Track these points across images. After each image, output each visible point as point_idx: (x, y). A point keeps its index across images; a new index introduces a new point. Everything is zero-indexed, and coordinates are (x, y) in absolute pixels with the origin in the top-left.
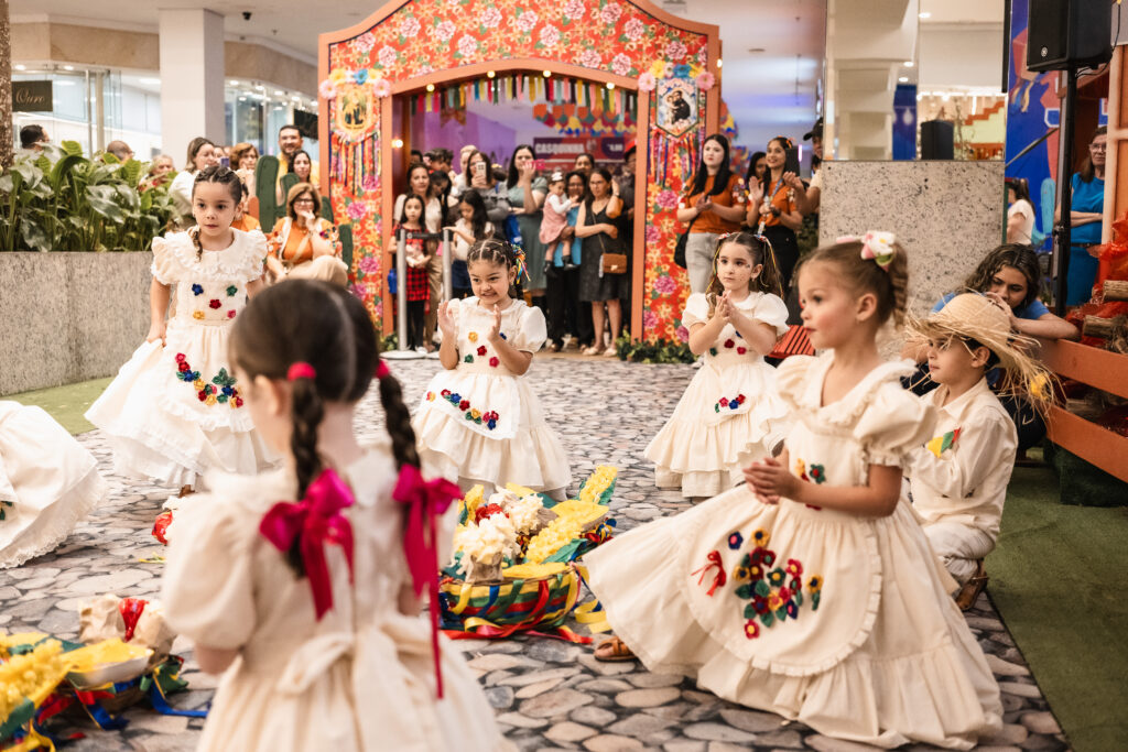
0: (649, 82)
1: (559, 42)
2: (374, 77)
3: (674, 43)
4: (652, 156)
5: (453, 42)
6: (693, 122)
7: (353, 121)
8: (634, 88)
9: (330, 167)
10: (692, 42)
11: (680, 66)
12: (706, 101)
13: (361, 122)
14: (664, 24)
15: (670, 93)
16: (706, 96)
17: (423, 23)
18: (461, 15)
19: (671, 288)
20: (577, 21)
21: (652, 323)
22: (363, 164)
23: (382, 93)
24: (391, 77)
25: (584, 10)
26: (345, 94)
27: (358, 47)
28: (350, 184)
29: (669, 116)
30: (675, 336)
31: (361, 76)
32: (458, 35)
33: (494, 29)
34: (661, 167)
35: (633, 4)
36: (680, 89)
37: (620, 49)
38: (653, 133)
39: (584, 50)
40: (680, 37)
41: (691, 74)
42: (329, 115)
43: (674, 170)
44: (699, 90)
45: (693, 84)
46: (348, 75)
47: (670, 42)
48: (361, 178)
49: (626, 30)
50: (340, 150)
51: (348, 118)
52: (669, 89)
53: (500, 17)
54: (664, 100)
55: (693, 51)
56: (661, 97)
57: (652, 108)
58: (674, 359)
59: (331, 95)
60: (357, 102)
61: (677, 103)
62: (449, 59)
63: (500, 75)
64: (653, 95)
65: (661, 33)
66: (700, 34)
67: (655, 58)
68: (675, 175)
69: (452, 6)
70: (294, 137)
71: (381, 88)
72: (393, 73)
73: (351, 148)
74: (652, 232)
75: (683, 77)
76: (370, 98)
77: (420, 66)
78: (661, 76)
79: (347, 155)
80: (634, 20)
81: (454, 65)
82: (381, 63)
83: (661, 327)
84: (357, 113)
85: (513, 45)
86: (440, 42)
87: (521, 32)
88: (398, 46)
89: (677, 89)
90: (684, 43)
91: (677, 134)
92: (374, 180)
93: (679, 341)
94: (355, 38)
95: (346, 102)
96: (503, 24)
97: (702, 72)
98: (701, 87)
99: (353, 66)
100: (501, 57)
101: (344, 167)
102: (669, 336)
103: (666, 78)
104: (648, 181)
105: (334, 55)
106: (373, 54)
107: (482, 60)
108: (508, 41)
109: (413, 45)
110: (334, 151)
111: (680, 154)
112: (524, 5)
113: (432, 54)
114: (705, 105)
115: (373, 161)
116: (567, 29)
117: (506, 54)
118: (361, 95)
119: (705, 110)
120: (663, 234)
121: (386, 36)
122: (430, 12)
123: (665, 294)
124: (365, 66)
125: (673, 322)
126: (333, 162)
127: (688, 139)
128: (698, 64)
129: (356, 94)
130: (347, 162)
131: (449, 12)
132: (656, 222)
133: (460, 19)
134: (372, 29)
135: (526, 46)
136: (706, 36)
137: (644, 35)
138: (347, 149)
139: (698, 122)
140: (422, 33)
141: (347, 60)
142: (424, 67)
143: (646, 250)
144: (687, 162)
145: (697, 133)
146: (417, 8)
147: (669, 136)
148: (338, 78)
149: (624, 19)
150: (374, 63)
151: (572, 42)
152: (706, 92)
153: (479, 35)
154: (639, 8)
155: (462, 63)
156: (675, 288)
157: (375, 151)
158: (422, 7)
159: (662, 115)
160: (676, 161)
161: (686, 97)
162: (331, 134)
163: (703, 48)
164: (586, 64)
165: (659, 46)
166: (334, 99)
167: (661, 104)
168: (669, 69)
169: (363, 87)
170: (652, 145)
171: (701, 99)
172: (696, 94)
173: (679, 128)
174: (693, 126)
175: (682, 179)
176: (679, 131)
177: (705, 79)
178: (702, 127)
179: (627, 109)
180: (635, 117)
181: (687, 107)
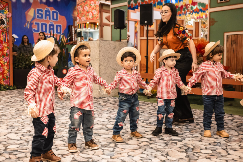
6: (6, 26)
10: (4, 4)
16: (9, 19)
19: (1, 70)
36: (2, 16)
41: (5, 13)
44: (7, 17)
58: (5, 89)
61: (1, 20)
66: (6, 2)
75: (2, 13)
90: (2, 4)
91: (1, 28)
93: (4, 84)
97: (7, 12)
98: (8, 16)
102: (2, 83)
111: (3, 34)
114: (9, 21)
119: (9, 23)
125: (3, 79)
127: (4, 30)
128: (7, 10)
136: (8, 3)
139: (7, 26)
144: (5, 36)
145: (7, 28)
152: (9, 18)
156: (3, 70)
161: (3, 19)
163: (7, 6)
171: (7, 20)
172: (6, 18)
173: (2, 27)
174: (6, 27)
175: (3, 41)
176: (2, 28)
177: (9, 14)
178: (8, 27)
181: (4, 21)
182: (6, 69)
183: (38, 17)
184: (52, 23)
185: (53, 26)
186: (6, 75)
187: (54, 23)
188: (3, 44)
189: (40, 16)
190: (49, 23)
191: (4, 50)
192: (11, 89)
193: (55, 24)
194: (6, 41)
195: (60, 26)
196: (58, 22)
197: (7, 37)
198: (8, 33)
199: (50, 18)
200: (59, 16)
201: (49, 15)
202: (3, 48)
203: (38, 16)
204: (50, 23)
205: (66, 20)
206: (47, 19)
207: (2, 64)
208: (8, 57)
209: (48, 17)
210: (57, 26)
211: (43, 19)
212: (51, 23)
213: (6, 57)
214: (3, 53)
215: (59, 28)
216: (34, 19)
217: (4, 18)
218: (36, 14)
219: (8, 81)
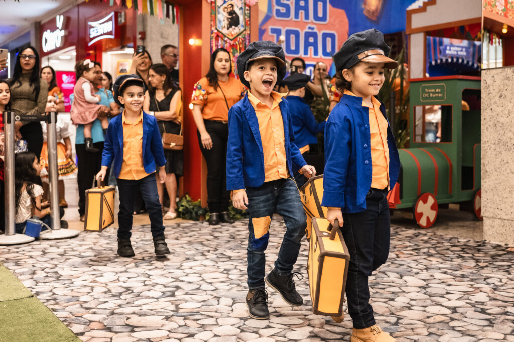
6: (242, 29)
12: (250, 13)
15: (225, 5)
16: (250, 10)
29: (225, 23)
36: (232, 3)
38: (214, 35)
44: (246, 4)
54: (221, 10)
56: (219, 7)
57: (213, 15)
61: (230, 13)
64: (213, 5)
89: (230, 2)
91: (231, 37)
98: (248, 2)
111: (234, 53)
114: (250, 17)
119: (250, 20)
127: (238, 41)
139: (245, 30)
145: (245, 38)
147: (226, 39)
152: (249, 7)
159: (220, 21)
161: (237, 9)
167: (219, 13)
171: (247, 12)
172: (243, 7)
173: (233, 33)
174: (242, 32)
176: (232, 35)
178: (248, 34)
179: (168, 15)
180: (173, 22)
181: (238, 17)
183: (278, 13)
184: (313, 28)
185: (314, 35)
187: (317, 28)
189: (283, 10)
190: (305, 28)
193: (320, 31)
195: (332, 36)
196: (327, 26)
199: (307, 17)
200: (330, 10)
201: (306, 8)
203: (278, 11)
204: (307, 30)
205: (346, 20)
206: (299, 19)
209: (302, 13)
210: (325, 36)
211: (291, 19)
212: (310, 28)
215: (329, 40)
216: (267, 18)
217: (238, 7)
218: (274, 6)
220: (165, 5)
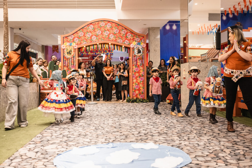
0: (132, 46)
1: (114, 37)
2: (74, 44)
3: (137, 38)
4: (134, 61)
5: (91, 37)
6: (142, 54)
7: (69, 54)
8: (129, 47)
9: (64, 63)
10: (141, 38)
11: (139, 43)
13: (71, 54)
14: (135, 34)
15: (137, 48)
17: (84, 33)
18: (93, 32)
20: (117, 33)
21: (135, 95)
22: (71, 63)
23: (76, 48)
24: (77, 44)
25: (119, 31)
26: (66, 48)
27: (70, 38)
28: (68, 67)
29: (137, 52)
30: (139, 97)
31: (71, 44)
32: (92, 36)
33: (100, 35)
34: (135, 63)
35: (129, 30)
36: (139, 47)
37: (126, 39)
38: (133, 56)
39: (119, 39)
40: (138, 37)
41: (141, 44)
42: (63, 52)
43: (138, 63)
44: (143, 47)
45: (141, 46)
46: (68, 44)
47: (136, 38)
48: (71, 65)
49: (127, 35)
50: (66, 60)
51: (68, 53)
52: (137, 47)
53: (101, 32)
54: (136, 49)
55: (141, 40)
57: (133, 51)
58: (140, 102)
59: (64, 48)
60: (70, 49)
61: (138, 50)
62: (90, 41)
63: (99, 44)
64: (133, 48)
65: (134, 36)
66: (142, 36)
67: (133, 41)
68: (138, 64)
69: (90, 30)
70: (55, 57)
71: (75, 47)
72: (78, 43)
73: (68, 59)
74: (134, 76)
75: (139, 45)
76: (73, 49)
77: (84, 42)
78: (135, 44)
79: (68, 61)
80: (129, 33)
81: (91, 42)
82: (75, 41)
83: (136, 95)
84: (70, 52)
85: (104, 38)
86: (88, 37)
87: (106, 35)
88: (79, 38)
89: (138, 47)
90: (139, 38)
92: (74, 66)
94: (69, 36)
95: (67, 50)
96: (102, 34)
97: (143, 44)
99: (69, 42)
100: (101, 40)
101: (67, 63)
102: (138, 97)
103: (136, 45)
104: (133, 66)
105: (64, 40)
106: (73, 39)
107: (97, 41)
108: (103, 37)
109: (82, 38)
110: (64, 60)
111: (139, 60)
112: (106, 30)
113: (86, 40)
114: (144, 50)
115: (73, 62)
116: (115, 35)
117: (102, 40)
118: (71, 48)
120: (136, 76)
121: (76, 36)
122: (86, 31)
123: (137, 89)
124: (71, 42)
125: (139, 94)
126: (64, 62)
128: (142, 42)
129: (70, 48)
130: (67, 62)
131: (90, 31)
132: (135, 74)
133: (92, 33)
134: (73, 34)
135: (107, 38)
136: (144, 37)
137: (131, 36)
138: (68, 60)
140: (84, 35)
141: (67, 41)
142: (85, 42)
143: (133, 80)
144: (141, 62)
145: (142, 56)
146: (83, 30)
147: (137, 57)
148: (65, 44)
149: (127, 33)
150: (73, 41)
151: (116, 37)
153: (97, 36)
154: (130, 31)
155: (93, 41)
156: (139, 87)
157: (74, 60)
158: (84, 30)
159: (135, 52)
160: (138, 62)
161: (140, 49)
162: (64, 56)
163: (143, 39)
164: (119, 42)
165: (134, 39)
166: (65, 49)
167: (135, 50)
168: (136, 43)
169: (71, 46)
170: (133, 58)
175: (140, 65)
176: (139, 56)
177: (144, 45)
179: (126, 51)
180: (127, 53)
181: (140, 51)
182: (141, 86)
186: (141, 91)
188: (139, 67)
191: (141, 72)
192: (144, 102)
194: (142, 66)
197: (143, 62)
198: (143, 59)
202: (140, 70)
207: (138, 83)
208: (143, 77)
213: (142, 77)
214: (139, 74)
219: (143, 96)
220: (125, 48)
